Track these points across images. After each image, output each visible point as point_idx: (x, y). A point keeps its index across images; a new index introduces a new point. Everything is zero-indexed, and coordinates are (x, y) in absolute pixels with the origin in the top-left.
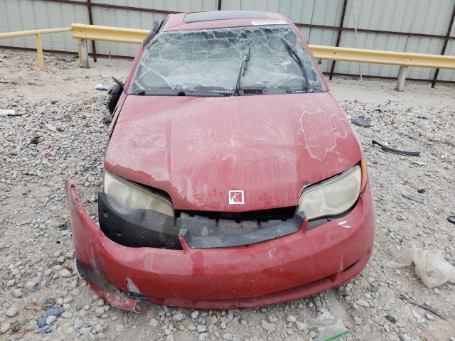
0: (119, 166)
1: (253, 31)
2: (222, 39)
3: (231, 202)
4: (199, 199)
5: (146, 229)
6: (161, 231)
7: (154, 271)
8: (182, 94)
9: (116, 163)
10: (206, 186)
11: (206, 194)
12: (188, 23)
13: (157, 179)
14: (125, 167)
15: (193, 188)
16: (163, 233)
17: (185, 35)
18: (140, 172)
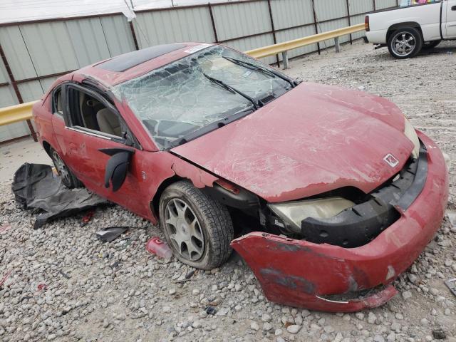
0: (285, 192)
1: (197, 58)
2: (177, 73)
3: (393, 165)
4: (375, 176)
5: (367, 220)
6: (377, 215)
7: (404, 244)
8: (221, 125)
9: (281, 193)
10: (367, 165)
11: (374, 170)
12: (123, 71)
13: (331, 182)
14: (293, 190)
15: (362, 172)
16: (380, 216)
17: (141, 81)
18: (310, 185)
